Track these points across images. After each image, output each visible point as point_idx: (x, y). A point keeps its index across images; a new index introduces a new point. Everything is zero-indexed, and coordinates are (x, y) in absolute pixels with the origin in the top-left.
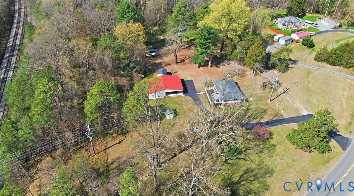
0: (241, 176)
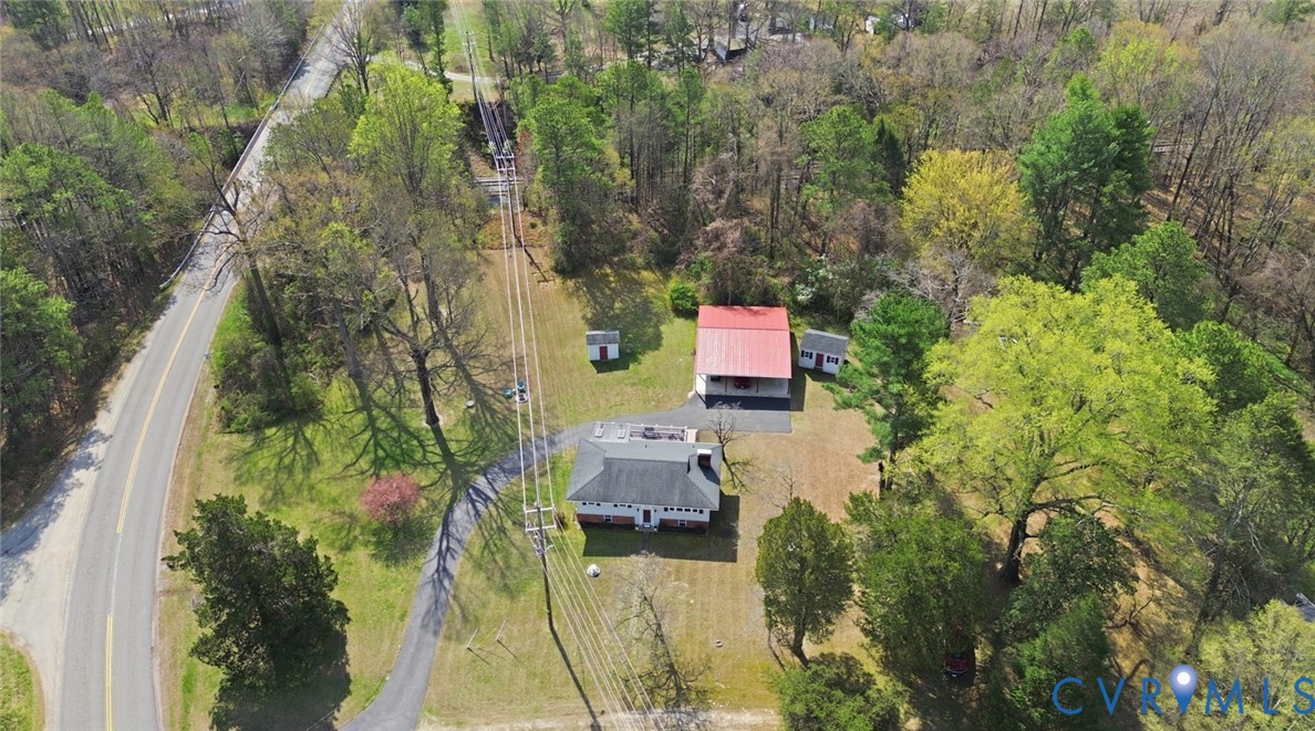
0: (309, 443)
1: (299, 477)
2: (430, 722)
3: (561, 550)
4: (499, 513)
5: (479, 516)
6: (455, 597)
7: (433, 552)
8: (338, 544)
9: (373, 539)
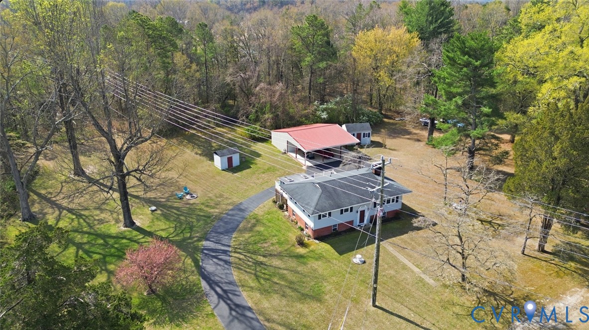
4: (245, 256)
5: (230, 263)
6: (268, 320)
7: (213, 298)
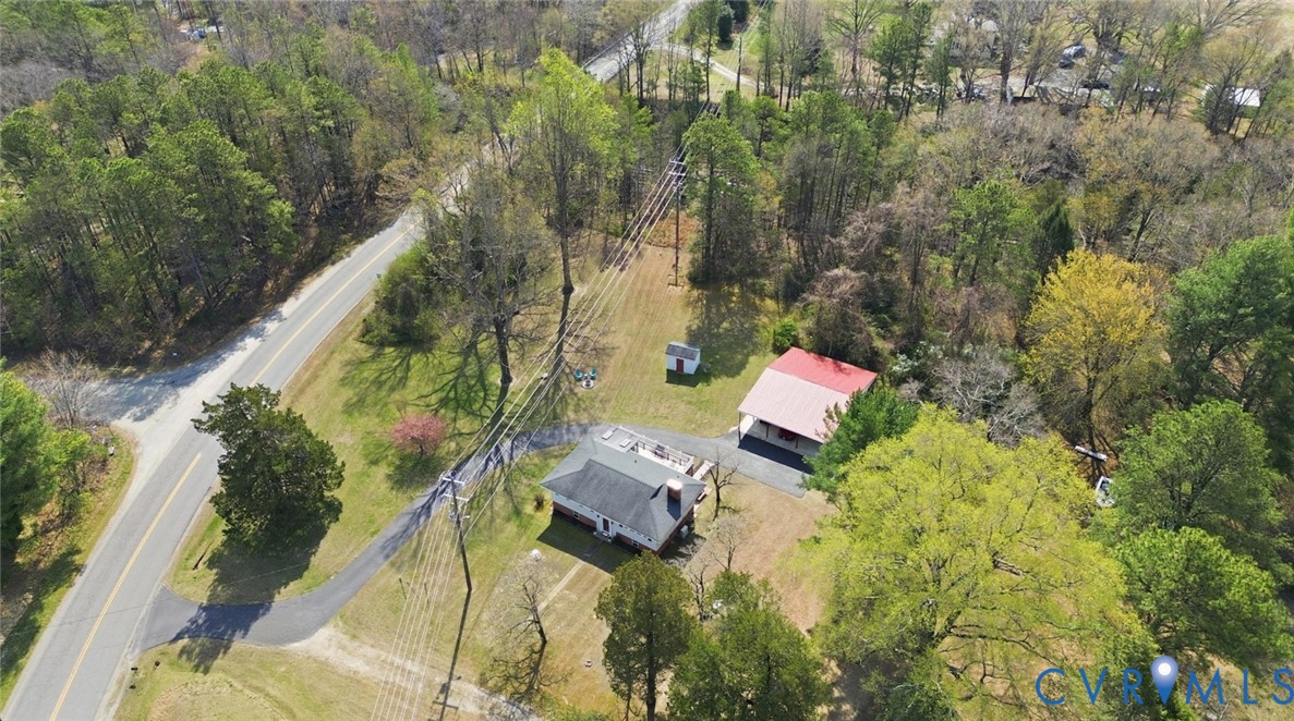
0: (408, 368)
1: (383, 393)
2: (336, 626)
3: (523, 527)
6: (421, 534)
7: (432, 490)
8: (370, 457)
9: (398, 463)
